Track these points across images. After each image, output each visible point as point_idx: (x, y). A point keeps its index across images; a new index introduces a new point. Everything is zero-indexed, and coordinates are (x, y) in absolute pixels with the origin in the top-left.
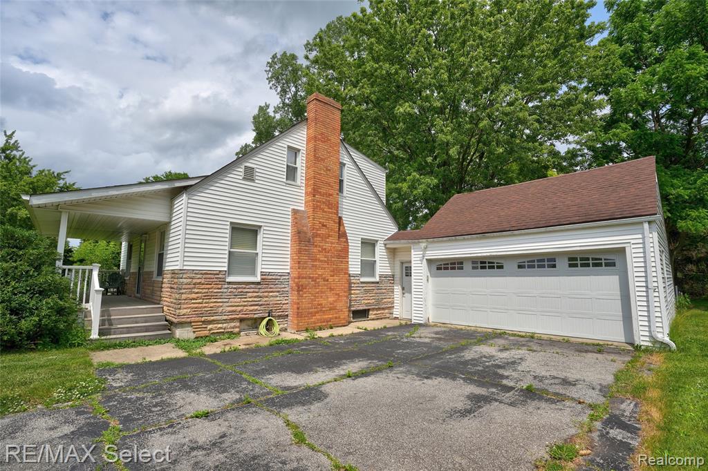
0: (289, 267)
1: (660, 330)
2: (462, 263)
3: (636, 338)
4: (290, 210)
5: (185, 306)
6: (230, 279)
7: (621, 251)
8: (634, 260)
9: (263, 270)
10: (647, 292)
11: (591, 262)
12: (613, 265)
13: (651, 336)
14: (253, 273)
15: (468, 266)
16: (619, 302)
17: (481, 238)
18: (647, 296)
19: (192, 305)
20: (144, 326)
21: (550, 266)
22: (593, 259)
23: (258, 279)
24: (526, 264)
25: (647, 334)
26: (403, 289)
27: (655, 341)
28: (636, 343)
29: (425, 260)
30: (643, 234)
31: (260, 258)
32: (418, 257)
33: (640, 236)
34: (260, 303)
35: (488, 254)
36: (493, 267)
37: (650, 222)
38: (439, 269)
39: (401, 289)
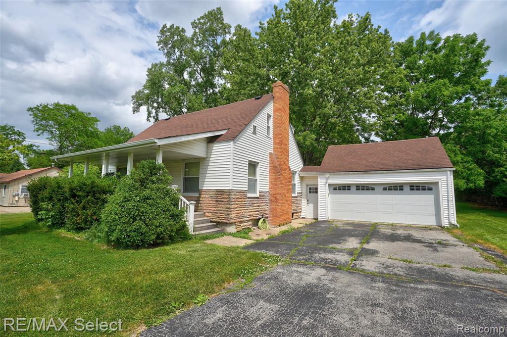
0: (268, 188)
1: (453, 219)
2: (350, 187)
3: (443, 223)
4: (268, 153)
5: (234, 212)
6: (249, 195)
7: (436, 183)
8: (443, 188)
9: (260, 190)
10: (448, 202)
11: (421, 188)
12: (431, 189)
13: (449, 222)
14: (255, 192)
15: (353, 189)
16: (434, 208)
17: (364, 174)
18: (448, 204)
19: (236, 212)
20: (207, 226)
21: (400, 189)
22: (422, 187)
23: (258, 195)
24: (388, 188)
25: (447, 221)
26: (308, 201)
27: (451, 224)
28: (443, 225)
29: (327, 185)
30: (447, 176)
31: (258, 182)
32: (323, 183)
33: (445, 177)
34: (259, 210)
35: (368, 182)
36: (369, 189)
37: (450, 171)
38: (335, 189)
39: (306, 200)
